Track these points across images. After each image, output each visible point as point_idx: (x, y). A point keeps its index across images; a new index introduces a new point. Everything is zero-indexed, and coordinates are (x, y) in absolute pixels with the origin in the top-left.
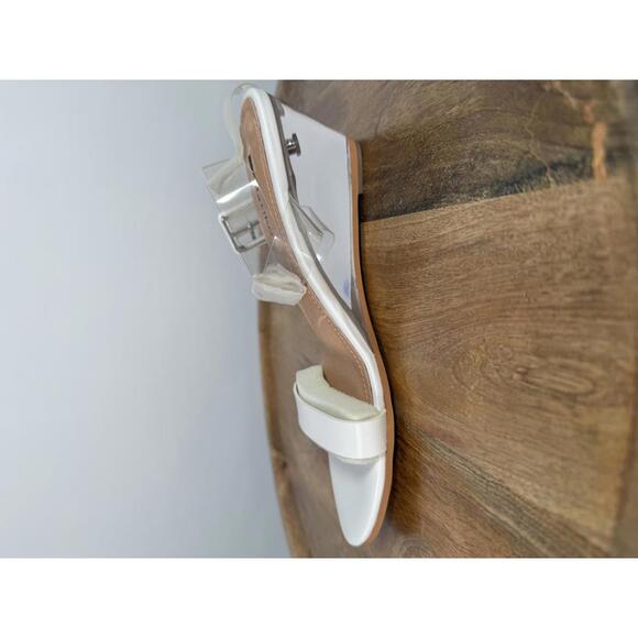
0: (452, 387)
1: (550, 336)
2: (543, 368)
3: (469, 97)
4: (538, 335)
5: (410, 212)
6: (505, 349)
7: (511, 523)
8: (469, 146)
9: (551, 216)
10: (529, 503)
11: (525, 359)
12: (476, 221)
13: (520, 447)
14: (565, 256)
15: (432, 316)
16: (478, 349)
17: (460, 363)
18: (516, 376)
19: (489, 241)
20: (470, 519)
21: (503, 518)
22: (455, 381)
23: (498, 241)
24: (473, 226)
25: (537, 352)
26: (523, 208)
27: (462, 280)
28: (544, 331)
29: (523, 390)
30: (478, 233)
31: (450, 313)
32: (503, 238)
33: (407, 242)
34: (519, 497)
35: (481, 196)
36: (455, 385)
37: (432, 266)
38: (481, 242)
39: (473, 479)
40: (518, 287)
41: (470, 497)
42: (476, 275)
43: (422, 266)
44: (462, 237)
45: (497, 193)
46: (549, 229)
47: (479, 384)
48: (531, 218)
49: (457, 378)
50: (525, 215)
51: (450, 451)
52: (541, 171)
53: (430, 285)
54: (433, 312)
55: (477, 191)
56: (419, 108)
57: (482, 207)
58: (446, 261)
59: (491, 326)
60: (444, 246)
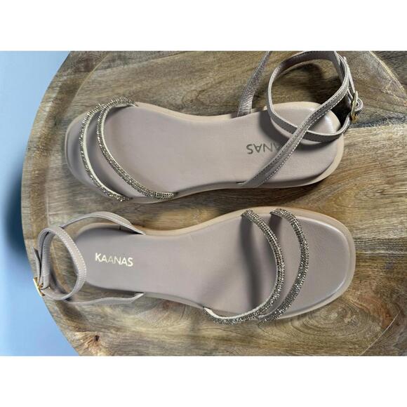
1: (394, 176)
2: (391, 188)
4: (388, 177)
6: (370, 186)
7: (382, 252)
9: (391, 135)
10: (392, 239)
11: (381, 187)
13: (383, 220)
14: (398, 148)
17: (340, 198)
18: (377, 194)
19: (355, 144)
21: (378, 252)
23: (361, 144)
25: (388, 183)
26: (375, 132)
28: (391, 174)
29: (382, 198)
32: (363, 144)
34: (386, 239)
40: (375, 161)
45: (358, 126)
46: (389, 139)
48: (380, 136)
50: (376, 135)
52: (384, 119)
59: (359, 178)
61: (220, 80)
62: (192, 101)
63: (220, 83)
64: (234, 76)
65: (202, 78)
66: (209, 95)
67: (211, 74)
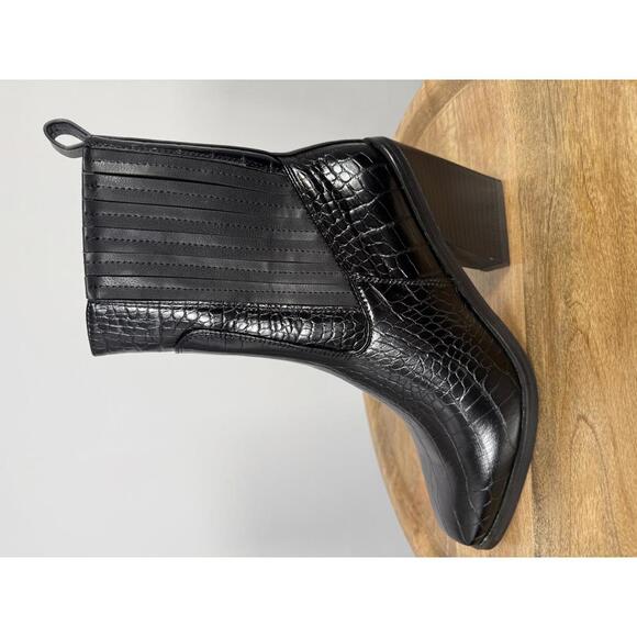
61: (602, 374)
62: (574, 320)
63: (598, 375)
64: (605, 401)
65: (607, 340)
66: (581, 352)
67: (613, 357)
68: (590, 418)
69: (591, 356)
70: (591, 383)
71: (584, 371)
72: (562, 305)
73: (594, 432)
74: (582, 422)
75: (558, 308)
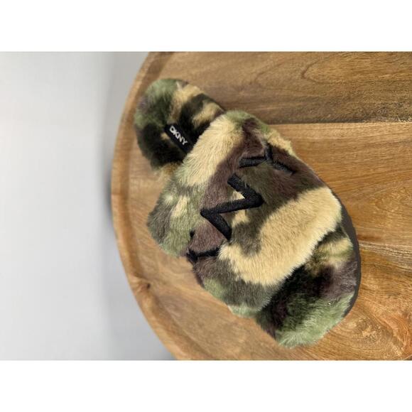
0: (375, 213)
3: (401, 72)
5: (338, 122)
8: (398, 95)
12: (401, 132)
15: (358, 177)
16: (399, 192)
20: (386, 275)
22: (378, 209)
24: (398, 134)
27: (388, 159)
30: (402, 137)
31: (377, 175)
33: (334, 138)
35: (407, 120)
36: (377, 211)
37: (360, 152)
38: (404, 142)
39: (390, 255)
41: (388, 264)
42: (400, 157)
43: (350, 151)
44: (388, 139)
47: (399, 208)
49: (379, 207)
51: (370, 245)
53: (356, 161)
54: (359, 175)
55: (404, 118)
56: (352, 69)
57: (407, 125)
58: (373, 150)
60: (371, 142)
68: (303, 69)
69: (270, 70)
70: (284, 70)
71: (277, 75)
72: (242, 93)
73: (311, 65)
74: (306, 75)
75: (243, 97)
